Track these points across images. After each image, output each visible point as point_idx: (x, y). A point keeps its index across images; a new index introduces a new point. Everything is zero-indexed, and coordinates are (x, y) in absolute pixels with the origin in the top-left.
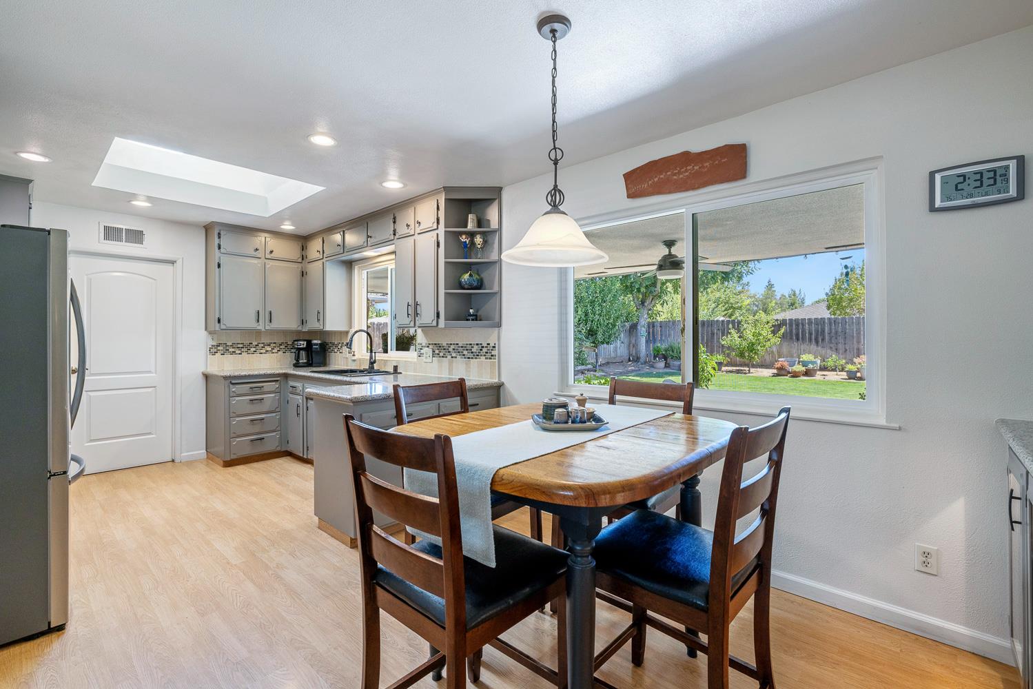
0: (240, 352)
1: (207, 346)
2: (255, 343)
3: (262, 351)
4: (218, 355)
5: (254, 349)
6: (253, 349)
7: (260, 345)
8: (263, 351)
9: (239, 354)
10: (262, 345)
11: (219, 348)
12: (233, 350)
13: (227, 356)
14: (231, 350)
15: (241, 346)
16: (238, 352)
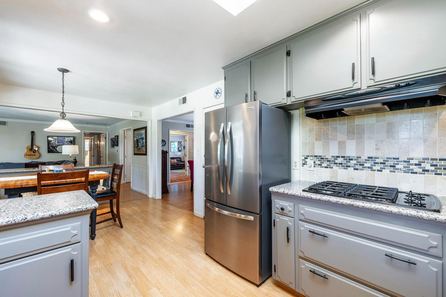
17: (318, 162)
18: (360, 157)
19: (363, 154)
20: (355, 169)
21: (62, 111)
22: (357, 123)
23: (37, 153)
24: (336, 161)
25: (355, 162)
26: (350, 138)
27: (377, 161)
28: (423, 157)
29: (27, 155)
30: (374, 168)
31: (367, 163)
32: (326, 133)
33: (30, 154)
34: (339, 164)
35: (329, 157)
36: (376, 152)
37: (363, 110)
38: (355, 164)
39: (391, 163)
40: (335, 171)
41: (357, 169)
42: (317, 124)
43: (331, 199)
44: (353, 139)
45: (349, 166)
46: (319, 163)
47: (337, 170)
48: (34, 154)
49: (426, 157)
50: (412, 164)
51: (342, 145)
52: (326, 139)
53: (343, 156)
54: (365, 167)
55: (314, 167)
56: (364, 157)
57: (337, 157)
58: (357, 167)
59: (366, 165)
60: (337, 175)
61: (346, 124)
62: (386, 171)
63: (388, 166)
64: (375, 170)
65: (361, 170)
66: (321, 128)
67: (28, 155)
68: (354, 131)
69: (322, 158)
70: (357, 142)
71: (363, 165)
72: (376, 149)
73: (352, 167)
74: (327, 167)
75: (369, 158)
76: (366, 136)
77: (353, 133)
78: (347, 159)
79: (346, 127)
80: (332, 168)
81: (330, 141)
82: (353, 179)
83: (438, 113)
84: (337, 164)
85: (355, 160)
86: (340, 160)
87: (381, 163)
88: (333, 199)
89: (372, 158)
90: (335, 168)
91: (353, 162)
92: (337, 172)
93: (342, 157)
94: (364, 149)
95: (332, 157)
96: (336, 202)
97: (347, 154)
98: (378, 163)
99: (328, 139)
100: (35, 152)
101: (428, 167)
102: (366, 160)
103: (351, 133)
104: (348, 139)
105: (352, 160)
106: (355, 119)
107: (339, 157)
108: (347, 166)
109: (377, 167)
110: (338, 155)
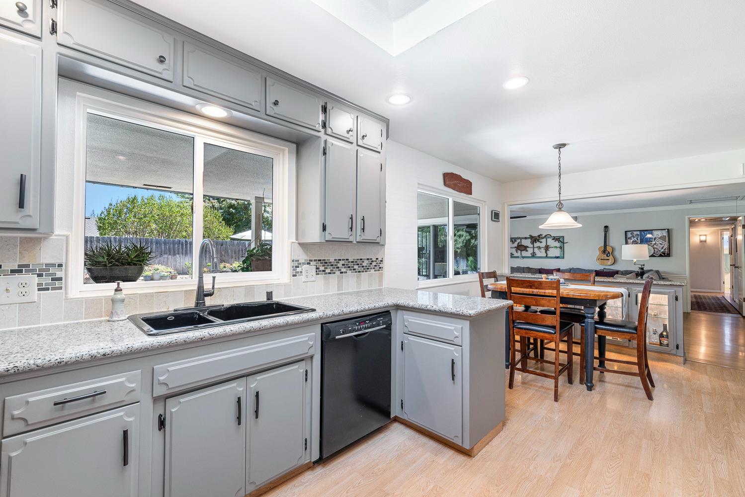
21: (559, 199)
23: (611, 258)
29: (599, 259)
33: (603, 258)
48: (608, 258)
67: (601, 259)
100: (609, 255)
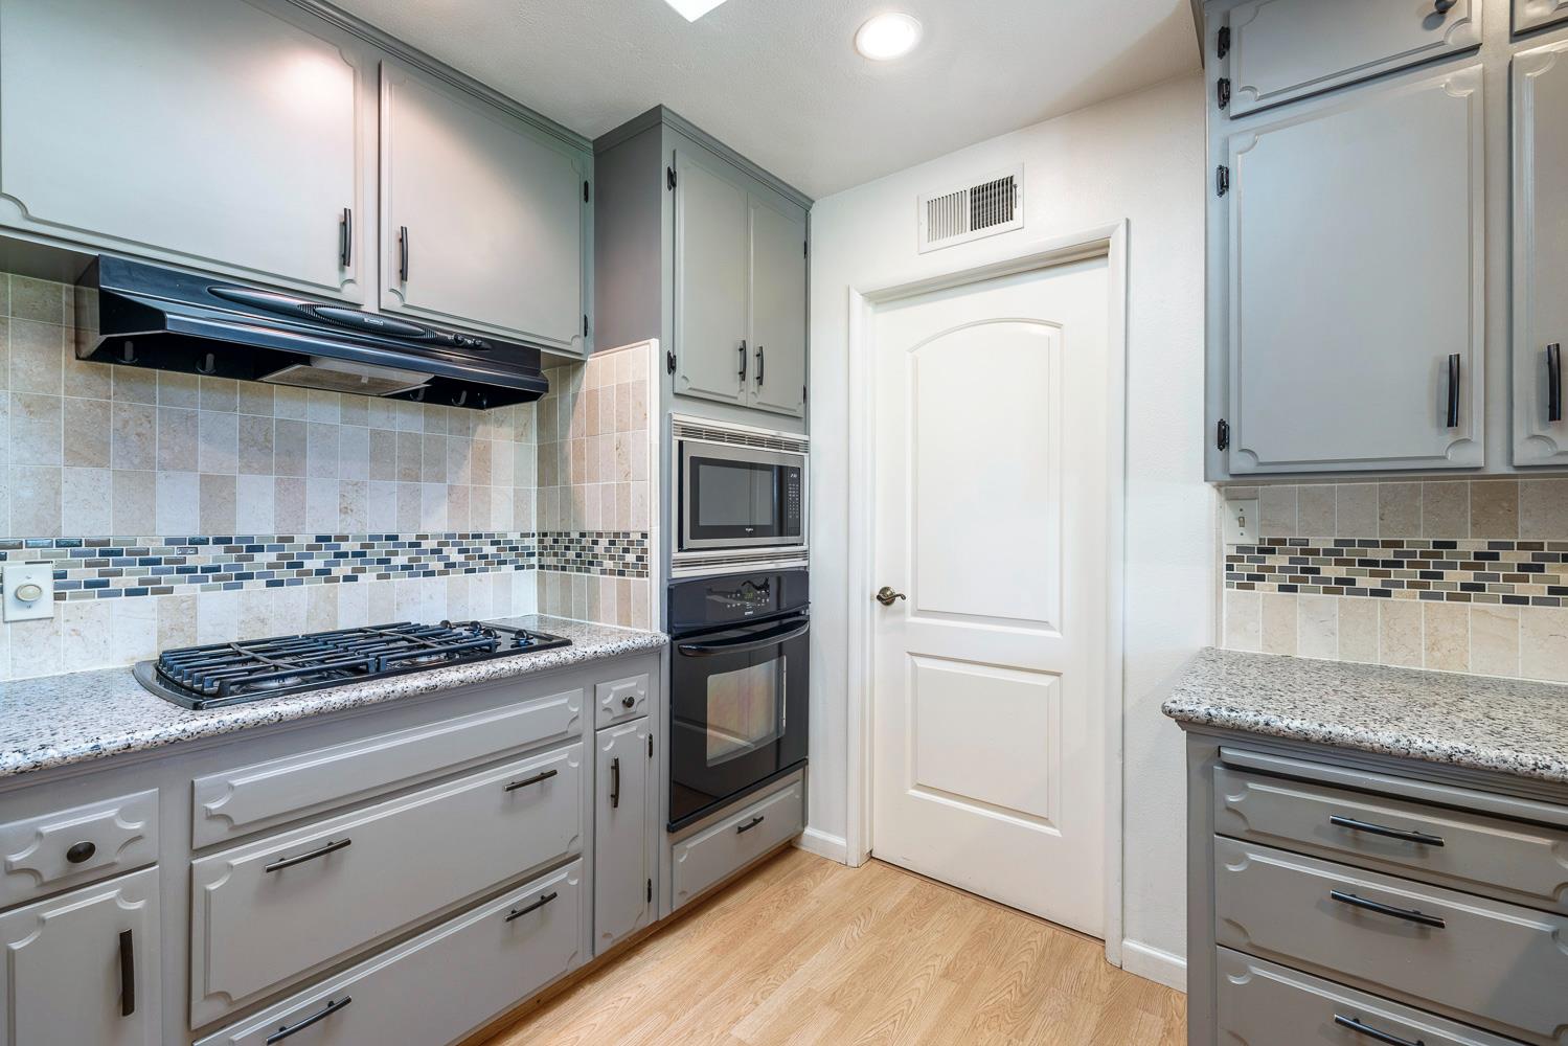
0: (1377, 583)
1: (1219, 550)
2: (1470, 544)
3: (1519, 589)
4: (1266, 589)
5: (1469, 576)
6: (1456, 577)
7: (1505, 557)
8: (1534, 588)
9: (1374, 593)
10: (1526, 557)
11: (1270, 560)
12: (1342, 572)
13: (1311, 600)
14: (1330, 571)
15: (1388, 554)
16: (1365, 581)
17: (80, 573)
18: (291, 539)
19: (299, 527)
20: (270, 584)
22: (282, 412)
24: (191, 561)
25: (272, 557)
26: (255, 465)
27: (344, 547)
28: (446, 531)
30: (336, 571)
31: (312, 558)
32: (138, 435)
34: (205, 570)
35: (155, 546)
36: (341, 521)
37: (364, 381)
38: (270, 566)
39: (380, 550)
40: (184, 605)
41: (280, 583)
42: (80, 378)
43: (364, 694)
44: (265, 470)
45: (250, 576)
46: (93, 574)
47: (194, 599)
49: (451, 532)
50: (425, 552)
51: (216, 490)
52: (137, 461)
53: (223, 534)
54: (309, 573)
55: (59, 597)
56: (305, 538)
57: (193, 542)
58: (278, 574)
59: (309, 565)
60: (194, 617)
61: (235, 410)
62: (368, 578)
63: (371, 562)
64: (336, 580)
65: (292, 583)
66: (106, 408)
68: (270, 441)
69: (106, 552)
70: (278, 483)
71: (301, 565)
72: (340, 511)
73: (261, 576)
74: (144, 592)
75: (319, 539)
76: (311, 462)
77: (267, 447)
78: (238, 550)
79: (235, 419)
80: (170, 591)
81: (160, 475)
82: (263, 621)
83: (471, 426)
84: (193, 570)
85: (271, 549)
86: (209, 555)
87: (355, 554)
88: (371, 691)
89: (327, 539)
90: (184, 589)
91: (265, 558)
92: (194, 604)
93: (218, 541)
94: (303, 508)
95: (169, 542)
96: (385, 697)
97: (241, 529)
98: (345, 555)
99: (148, 461)
101: (455, 557)
102: (310, 547)
103: (258, 447)
104: (247, 467)
105: (260, 549)
106: (272, 396)
107: (205, 542)
108: (240, 577)
109: (342, 569)
110: (197, 534)
